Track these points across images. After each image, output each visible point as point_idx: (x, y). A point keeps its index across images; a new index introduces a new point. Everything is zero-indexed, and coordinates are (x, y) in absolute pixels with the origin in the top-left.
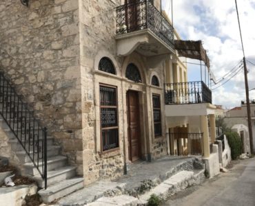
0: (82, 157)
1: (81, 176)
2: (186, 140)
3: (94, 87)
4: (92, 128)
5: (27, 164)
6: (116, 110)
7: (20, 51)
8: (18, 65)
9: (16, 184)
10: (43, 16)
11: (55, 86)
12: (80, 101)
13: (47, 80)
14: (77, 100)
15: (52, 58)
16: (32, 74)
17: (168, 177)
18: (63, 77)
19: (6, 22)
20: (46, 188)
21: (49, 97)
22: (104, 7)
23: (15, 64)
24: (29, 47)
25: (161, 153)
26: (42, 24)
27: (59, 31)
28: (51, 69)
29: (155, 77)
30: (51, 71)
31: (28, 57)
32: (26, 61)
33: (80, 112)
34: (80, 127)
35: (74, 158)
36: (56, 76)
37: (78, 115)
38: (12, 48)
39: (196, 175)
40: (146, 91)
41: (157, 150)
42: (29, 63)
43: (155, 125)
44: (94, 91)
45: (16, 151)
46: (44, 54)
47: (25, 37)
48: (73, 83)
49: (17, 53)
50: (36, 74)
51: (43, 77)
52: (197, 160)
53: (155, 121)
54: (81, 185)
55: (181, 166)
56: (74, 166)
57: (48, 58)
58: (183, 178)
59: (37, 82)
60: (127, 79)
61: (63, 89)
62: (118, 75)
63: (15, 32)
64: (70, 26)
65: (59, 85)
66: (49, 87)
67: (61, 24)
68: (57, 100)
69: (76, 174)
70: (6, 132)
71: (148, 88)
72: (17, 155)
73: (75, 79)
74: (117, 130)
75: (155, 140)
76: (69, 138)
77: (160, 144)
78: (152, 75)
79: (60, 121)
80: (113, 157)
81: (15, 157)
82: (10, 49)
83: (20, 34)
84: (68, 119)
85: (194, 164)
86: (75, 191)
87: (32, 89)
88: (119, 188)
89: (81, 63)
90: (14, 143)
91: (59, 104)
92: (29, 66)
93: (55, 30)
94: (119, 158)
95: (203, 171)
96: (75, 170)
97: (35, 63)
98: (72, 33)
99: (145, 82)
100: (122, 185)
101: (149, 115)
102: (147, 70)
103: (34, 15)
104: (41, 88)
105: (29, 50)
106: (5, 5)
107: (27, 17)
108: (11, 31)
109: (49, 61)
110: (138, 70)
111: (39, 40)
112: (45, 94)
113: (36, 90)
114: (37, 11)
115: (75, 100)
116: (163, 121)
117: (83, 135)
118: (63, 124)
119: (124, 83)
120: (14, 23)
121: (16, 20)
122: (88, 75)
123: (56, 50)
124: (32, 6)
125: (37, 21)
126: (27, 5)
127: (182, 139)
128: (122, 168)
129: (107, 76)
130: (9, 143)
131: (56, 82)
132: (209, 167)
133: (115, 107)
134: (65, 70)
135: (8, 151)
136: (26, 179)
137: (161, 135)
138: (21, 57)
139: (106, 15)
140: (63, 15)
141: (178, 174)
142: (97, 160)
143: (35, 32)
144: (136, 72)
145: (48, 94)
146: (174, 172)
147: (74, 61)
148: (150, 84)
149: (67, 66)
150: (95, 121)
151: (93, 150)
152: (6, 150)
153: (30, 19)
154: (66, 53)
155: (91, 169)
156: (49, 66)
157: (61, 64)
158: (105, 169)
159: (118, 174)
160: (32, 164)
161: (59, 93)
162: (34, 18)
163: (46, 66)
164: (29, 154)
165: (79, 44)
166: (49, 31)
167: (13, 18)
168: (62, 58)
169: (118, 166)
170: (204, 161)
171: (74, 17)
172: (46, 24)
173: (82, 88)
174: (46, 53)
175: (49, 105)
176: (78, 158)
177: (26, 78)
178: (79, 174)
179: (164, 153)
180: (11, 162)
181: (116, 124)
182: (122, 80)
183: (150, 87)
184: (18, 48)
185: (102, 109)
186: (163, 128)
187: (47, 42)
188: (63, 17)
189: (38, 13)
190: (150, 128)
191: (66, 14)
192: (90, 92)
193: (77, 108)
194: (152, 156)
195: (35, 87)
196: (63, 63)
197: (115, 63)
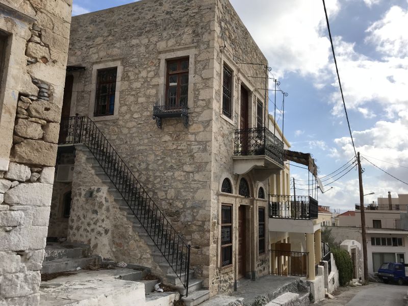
0: (208, 271)
1: (207, 288)
2: (287, 257)
3: (218, 208)
4: (215, 245)
5: (169, 274)
6: (231, 227)
7: (150, 167)
8: (147, 180)
9: (165, 291)
10: (176, 140)
11: (184, 205)
12: (209, 221)
13: (177, 198)
14: (206, 219)
15: (183, 179)
16: (161, 190)
17: (275, 297)
18: (193, 197)
19: (137, 139)
20: (187, 296)
21: (178, 213)
22: (227, 132)
23: (143, 178)
24: (161, 165)
25: (263, 272)
26: (175, 147)
27: (192, 157)
28: (182, 188)
29: (261, 189)
30: (182, 190)
31: (158, 174)
32: (156, 177)
33: (209, 231)
34: (208, 245)
35: (200, 272)
36: (186, 196)
37: (206, 233)
38: (142, 163)
39: (301, 298)
40: (253, 205)
41: (260, 268)
42: (159, 180)
43: (259, 240)
44: (218, 211)
45: (158, 263)
46: (175, 175)
47: (156, 156)
48: (203, 204)
49: (147, 169)
50: (167, 191)
51: (173, 195)
52: (301, 281)
53: (260, 236)
54: (207, 296)
55: (286, 287)
56: (201, 279)
57: (179, 178)
58: (290, 299)
59: (166, 198)
60: (240, 196)
61: (193, 208)
62: (234, 194)
63: (146, 149)
64: (203, 154)
65: (189, 205)
66: (180, 205)
67: (194, 151)
68: (186, 217)
69: (202, 287)
70: (149, 246)
71: (255, 202)
72: (160, 266)
73: (205, 201)
74: (231, 247)
75: (259, 257)
76: (197, 254)
77: (263, 261)
78: (259, 187)
79: (188, 237)
80: (227, 273)
81: (158, 268)
82: (140, 164)
83: (150, 152)
84: (196, 236)
85: (298, 286)
86: (204, 301)
87: (161, 204)
88: (240, 301)
89: (212, 188)
90: (157, 255)
91: (188, 222)
92: (158, 183)
93: (187, 155)
94: (231, 275)
95: (308, 294)
96: (201, 283)
97: (165, 181)
98: (205, 160)
99: (253, 196)
100: (241, 299)
101: (255, 231)
102: (255, 182)
103: (167, 138)
104: (171, 205)
105: (160, 168)
106: (137, 122)
107: (160, 138)
108: (141, 148)
109: (180, 181)
110: (247, 184)
111: (171, 161)
112: (174, 210)
113: (165, 205)
114: (171, 135)
115: (204, 220)
116: (266, 236)
117: (210, 252)
118: (191, 240)
119: (237, 199)
120: (146, 141)
121: (148, 138)
122: (215, 197)
123: (188, 173)
124: (166, 130)
125: (170, 144)
126: (161, 128)
127: (283, 257)
128: (233, 284)
129: (227, 196)
130: (151, 255)
131: (186, 201)
132: (314, 291)
133: (230, 224)
134: (196, 192)
135: (150, 262)
136: (169, 287)
137: (264, 252)
138: (151, 173)
139: (228, 138)
140: (196, 143)
141: (283, 295)
142: (217, 276)
143: (166, 153)
144: (245, 185)
145: (177, 211)
146: (280, 293)
147: (205, 185)
148: (257, 198)
149: (198, 188)
150: (218, 238)
151: (215, 266)
152: (148, 261)
153: (163, 140)
154: (197, 177)
155: (213, 283)
156: (180, 186)
157: (192, 186)
158: (222, 284)
159: (230, 290)
160: (174, 275)
161: (189, 211)
162: (167, 140)
163: (177, 185)
164: (172, 267)
165: (211, 171)
166: (182, 154)
167: (145, 136)
168: (193, 181)
169: (230, 282)
170: (309, 284)
171: (207, 147)
172: (179, 148)
173: (211, 209)
174: (177, 174)
175: (178, 221)
176: (205, 272)
177: (155, 193)
178: (204, 286)
179: (266, 271)
180: (153, 272)
181: (231, 241)
182: (236, 197)
183: (257, 200)
184: (148, 165)
185: (222, 227)
186: (266, 244)
187: (179, 164)
188: (197, 145)
189: (171, 136)
190: (255, 245)
191: (199, 143)
192: (215, 213)
193: (205, 227)
194: (257, 275)
195: (163, 202)
196: (194, 185)
197: (232, 182)
